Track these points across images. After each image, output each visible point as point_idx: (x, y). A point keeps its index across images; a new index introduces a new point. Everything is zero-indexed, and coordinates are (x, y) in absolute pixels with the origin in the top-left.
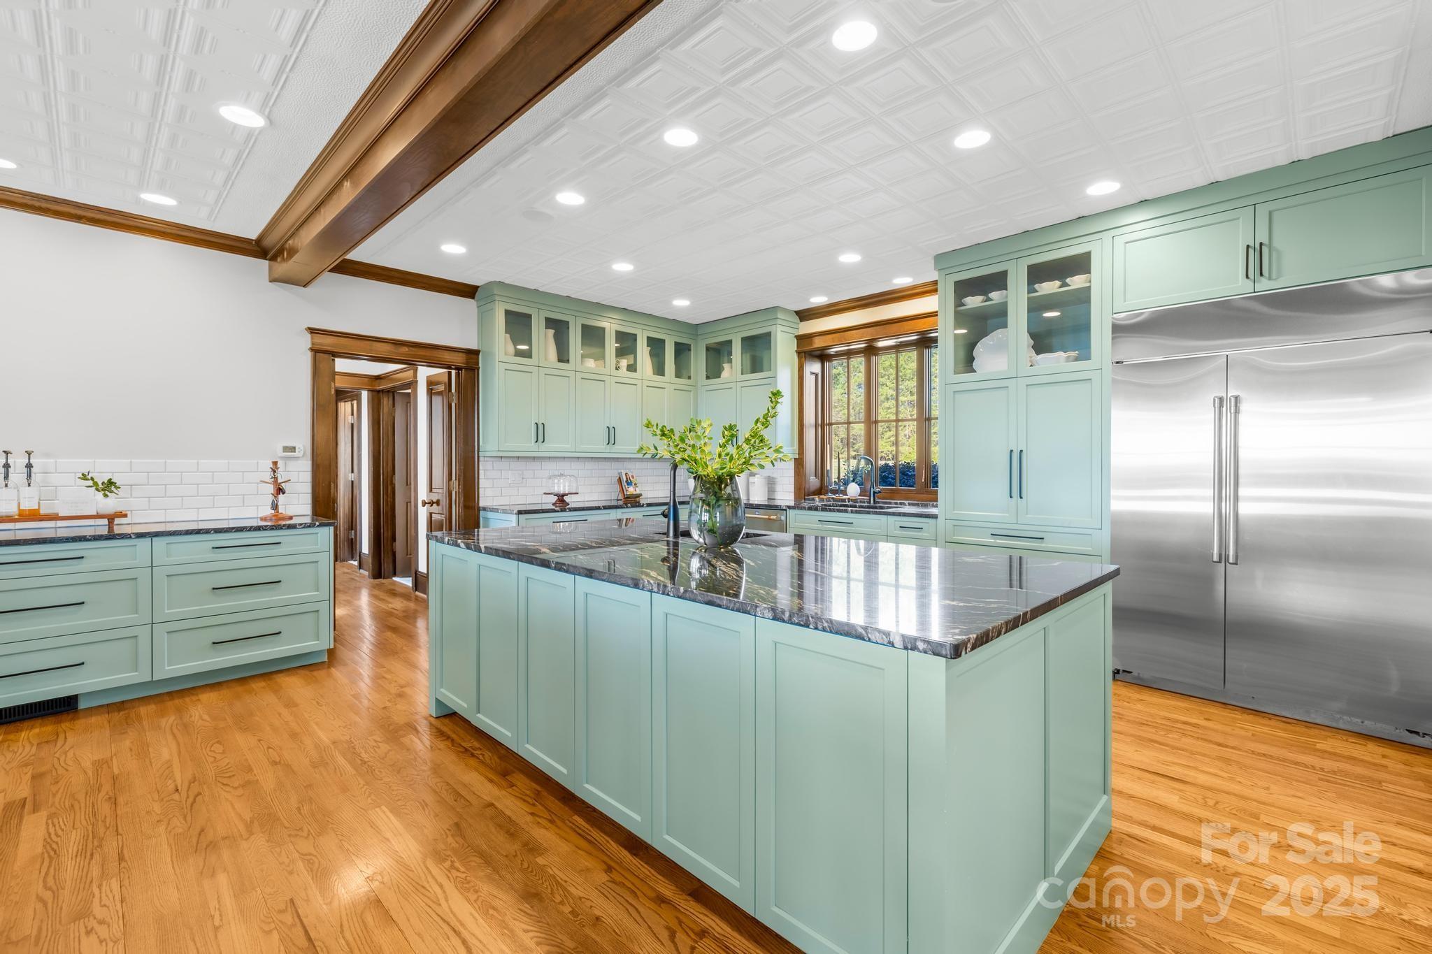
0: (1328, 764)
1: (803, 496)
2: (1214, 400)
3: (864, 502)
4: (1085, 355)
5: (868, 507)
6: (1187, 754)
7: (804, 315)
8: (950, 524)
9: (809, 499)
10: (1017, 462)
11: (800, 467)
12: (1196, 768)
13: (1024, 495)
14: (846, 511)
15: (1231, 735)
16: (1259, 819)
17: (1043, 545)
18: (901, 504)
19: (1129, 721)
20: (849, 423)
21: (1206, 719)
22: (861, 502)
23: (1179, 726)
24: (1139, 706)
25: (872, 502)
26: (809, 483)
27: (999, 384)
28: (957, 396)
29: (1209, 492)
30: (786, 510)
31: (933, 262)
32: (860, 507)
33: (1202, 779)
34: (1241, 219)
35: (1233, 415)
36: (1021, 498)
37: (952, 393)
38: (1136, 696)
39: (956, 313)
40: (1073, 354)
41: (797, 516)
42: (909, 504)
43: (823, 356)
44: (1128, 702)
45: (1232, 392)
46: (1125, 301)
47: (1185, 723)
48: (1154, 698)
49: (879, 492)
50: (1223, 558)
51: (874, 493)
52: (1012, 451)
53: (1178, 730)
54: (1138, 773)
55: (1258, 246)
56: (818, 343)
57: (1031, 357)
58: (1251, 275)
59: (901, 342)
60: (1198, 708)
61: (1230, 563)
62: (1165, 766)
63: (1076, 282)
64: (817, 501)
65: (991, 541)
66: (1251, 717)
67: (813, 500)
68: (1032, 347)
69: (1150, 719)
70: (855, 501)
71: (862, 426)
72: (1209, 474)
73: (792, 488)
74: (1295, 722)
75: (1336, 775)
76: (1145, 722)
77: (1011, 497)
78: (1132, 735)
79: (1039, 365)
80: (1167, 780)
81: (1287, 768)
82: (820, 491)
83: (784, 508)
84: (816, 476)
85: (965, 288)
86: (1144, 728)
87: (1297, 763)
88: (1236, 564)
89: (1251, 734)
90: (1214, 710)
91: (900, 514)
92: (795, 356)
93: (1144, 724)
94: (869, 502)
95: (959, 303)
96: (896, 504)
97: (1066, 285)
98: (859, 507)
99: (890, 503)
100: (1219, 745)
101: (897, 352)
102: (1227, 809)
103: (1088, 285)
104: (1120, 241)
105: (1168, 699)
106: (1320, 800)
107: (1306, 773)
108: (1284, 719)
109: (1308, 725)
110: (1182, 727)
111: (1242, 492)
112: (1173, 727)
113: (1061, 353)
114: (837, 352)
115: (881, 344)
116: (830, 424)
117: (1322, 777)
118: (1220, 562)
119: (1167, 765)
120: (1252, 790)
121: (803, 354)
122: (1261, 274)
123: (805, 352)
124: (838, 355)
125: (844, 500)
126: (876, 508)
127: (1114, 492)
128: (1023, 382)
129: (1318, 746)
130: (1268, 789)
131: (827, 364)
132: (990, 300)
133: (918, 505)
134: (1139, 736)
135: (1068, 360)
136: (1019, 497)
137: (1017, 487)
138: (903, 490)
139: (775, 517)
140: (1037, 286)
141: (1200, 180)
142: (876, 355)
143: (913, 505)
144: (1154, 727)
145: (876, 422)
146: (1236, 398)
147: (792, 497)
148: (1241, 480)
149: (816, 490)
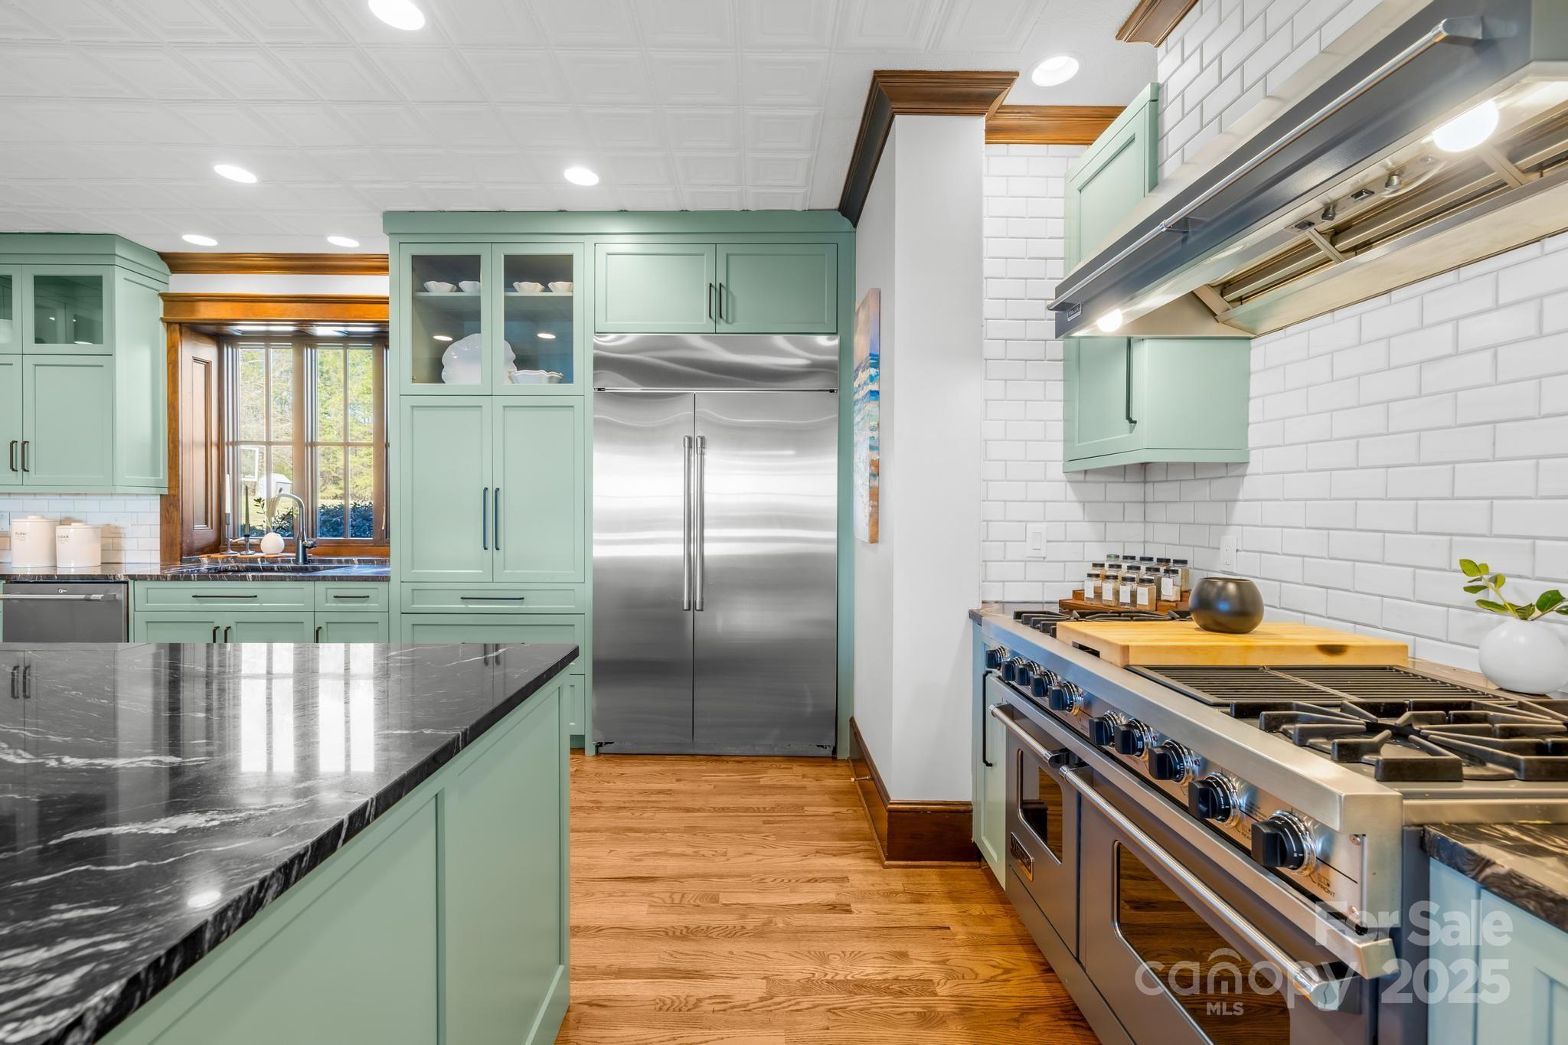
0: (769, 801)
1: (178, 555)
2: (684, 439)
3: (289, 562)
4: (567, 378)
5: (294, 570)
6: (659, 835)
7: (176, 262)
8: (407, 587)
9: (190, 561)
10: (492, 502)
11: (171, 509)
12: (665, 853)
13: (501, 546)
14: (244, 579)
15: (698, 793)
16: (717, 902)
17: (523, 606)
18: (347, 561)
19: (608, 809)
20: (269, 443)
21: (678, 780)
22: (283, 561)
23: (653, 799)
24: (619, 784)
25: (301, 561)
26: (192, 535)
27: (471, 402)
28: (416, 412)
29: (680, 534)
30: (126, 583)
31: (381, 220)
32: (281, 569)
33: (671, 866)
34: (705, 255)
35: (699, 456)
36: (497, 549)
37: (409, 409)
38: (618, 770)
39: (414, 298)
40: (555, 375)
41: (149, 591)
42: (360, 561)
43: (219, 335)
44: (608, 782)
45: (699, 433)
46: (606, 321)
47: (660, 792)
48: (634, 768)
49: (313, 546)
50: (692, 605)
51: (304, 547)
52: (486, 489)
53: (652, 805)
54: (608, 886)
55: (718, 287)
56: (207, 312)
57: (510, 373)
58: (713, 316)
59: (349, 333)
60: (671, 768)
61: (698, 610)
62: (637, 864)
63: (559, 288)
64: (205, 562)
65: (461, 606)
66: (711, 766)
67: (198, 561)
68: (514, 362)
69: (628, 799)
70: (274, 560)
71: (289, 450)
72: (680, 517)
73: (156, 543)
74: (745, 758)
75: (774, 812)
76: (623, 805)
77: (485, 549)
78: (608, 830)
79: (518, 383)
80: (638, 884)
81: (741, 818)
82: (217, 546)
83: (123, 579)
84: (206, 523)
85: (427, 268)
86: (623, 813)
87: (747, 810)
88: (702, 610)
89: (712, 787)
90: (686, 767)
91: (333, 578)
92: (162, 328)
93: (621, 808)
94: (296, 561)
95: (419, 286)
96: (340, 562)
97: (547, 289)
98: (279, 571)
99: (330, 561)
100: (688, 810)
101: (346, 347)
102: (691, 902)
103: (569, 294)
104: (602, 250)
105: (646, 765)
106: (764, 850)
107: (753, 818)
108: (738, 759)
109: (755, 758)
110: (656, 799)
111: (707, 533)
112: (649, 802)
113: (542, 372)
114: (244, 332)
115: (321, 331)
116: (235, 443)
117: (764, 818)
118: (689, 610)
119: (640, 860)
120: (713, 861)
121: (177, 327)
122: (721, 317)
123: (180, 324)
124: (248, 337)
125: (255, 560)
126: (306, 570)
127: (596, 536)
128: (500, 402)
129: (763, 782)
130: (725, 854)
131: (228, 351)
132: (459, 290)
133: (372, 562)
134: (616, 828)
135: (551, 380)
136: (495, 549)
137: (492, 536)
138: (354, 541)
139: (99, 597)
140: (516, 284)
141: (674, 207)
142: (313, 346)
143: (365, 562)
144: (631, 808)
145: (313, 444)
146: (702, 438)
147: (156, 557)
148: (706, 522)
149: (208, 546)
